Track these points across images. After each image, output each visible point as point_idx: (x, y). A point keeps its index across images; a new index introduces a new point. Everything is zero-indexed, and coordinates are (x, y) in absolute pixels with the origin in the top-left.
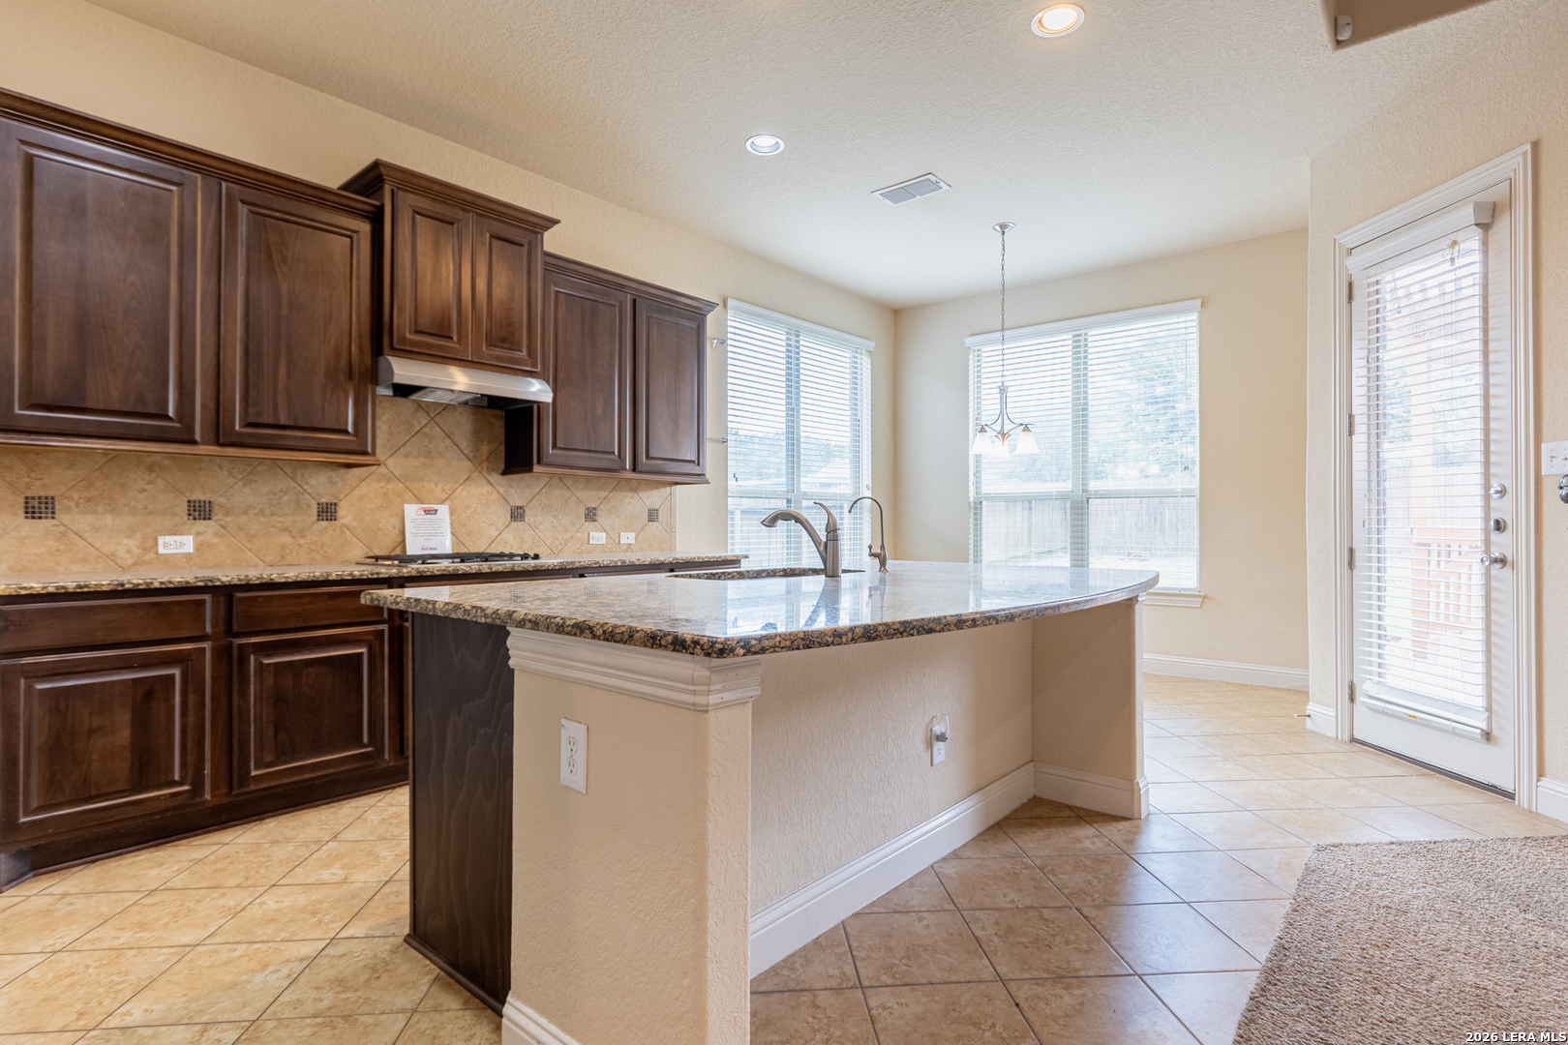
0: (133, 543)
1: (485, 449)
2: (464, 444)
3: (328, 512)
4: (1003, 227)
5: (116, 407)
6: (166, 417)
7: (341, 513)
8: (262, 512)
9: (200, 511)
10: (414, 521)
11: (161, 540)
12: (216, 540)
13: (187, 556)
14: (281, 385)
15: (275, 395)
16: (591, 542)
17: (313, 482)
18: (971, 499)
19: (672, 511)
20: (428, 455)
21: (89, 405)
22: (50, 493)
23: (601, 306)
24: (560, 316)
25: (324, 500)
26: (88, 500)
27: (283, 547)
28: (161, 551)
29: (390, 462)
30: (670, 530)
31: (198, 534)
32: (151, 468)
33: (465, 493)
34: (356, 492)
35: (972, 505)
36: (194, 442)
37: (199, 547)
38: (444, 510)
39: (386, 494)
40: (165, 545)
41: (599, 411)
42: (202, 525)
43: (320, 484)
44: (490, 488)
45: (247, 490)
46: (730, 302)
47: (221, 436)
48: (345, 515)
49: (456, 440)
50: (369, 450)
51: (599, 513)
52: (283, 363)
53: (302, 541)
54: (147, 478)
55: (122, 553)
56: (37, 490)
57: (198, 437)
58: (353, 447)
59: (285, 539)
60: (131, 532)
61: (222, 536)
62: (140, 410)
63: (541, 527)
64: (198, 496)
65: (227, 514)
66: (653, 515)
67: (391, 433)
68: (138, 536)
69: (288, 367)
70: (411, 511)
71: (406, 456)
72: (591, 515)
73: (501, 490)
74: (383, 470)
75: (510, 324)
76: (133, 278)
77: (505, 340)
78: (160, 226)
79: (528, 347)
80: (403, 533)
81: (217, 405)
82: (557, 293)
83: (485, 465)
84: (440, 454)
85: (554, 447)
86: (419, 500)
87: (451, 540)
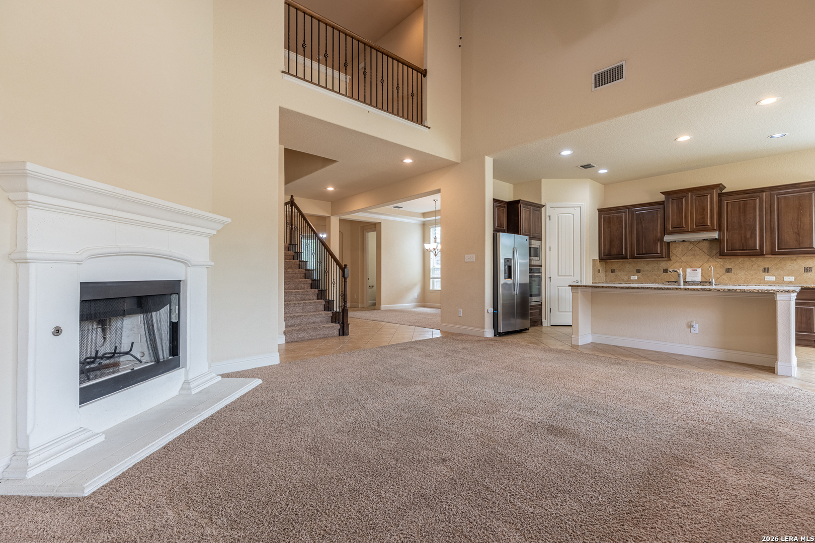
0: (627, 277)
1: (714, 252)
2: (706, 251)
3: (665, 271)
5: (617, 254)
6: (623, 255)
7: (668, 271)
8: (650, 271)
9: (638, 271)
10: (689, 273)
11: (631, 277)
12: (641, 277)
13: (636, 280)
14: (643, 245)
15: (642, 248)
16: (766, 280)
17: (662, 264)
20: (694, 255)
22: (615, 270)
23: (748, 201)
24: (729, 210)
25: (663, 268)
26: (620, 270)
27: (655, 279)
28: (631, 279)
29: (682, 258)
32: (629, 263)
33: (707, 265)
34: (673, 266)
37: (638, 278)
38: (699, 270)
39: (681, 266)
41: (748, 235)
42: (639, 274)
43: (663, 265)
44: (717, 263)
45: (647, 267)
47: (633, 257)
48: (670, 271)
49: (703, 250)
51: (771, 269)
52: (644, 241)
53: (659, 277)
54: (629, 265)
55: (625, 279)
56: (613, 268)
57: (629, 258)
58: (660, 257)
59: (655, 277)
60: (626, 275)
63: (740, 275)
64: (638, 268)
65: (643, 272)
66: (807, 270)
67: (682, 251)
70: (689, 270)
71: (687, 256)
72: (766, 270)
73: (722, 263)
74: (680, 260)
75: (703, 218)
76: (618, 232)
77: (701, 223)
78: (622, 221)
79: (711, 223)
80: (686, 276)
81: (632, 251)
82: (727, 203)
83: (714, 257)
84: (698, 255)
85: (727, 250)
86: (691, 267)
87: (701, 278)
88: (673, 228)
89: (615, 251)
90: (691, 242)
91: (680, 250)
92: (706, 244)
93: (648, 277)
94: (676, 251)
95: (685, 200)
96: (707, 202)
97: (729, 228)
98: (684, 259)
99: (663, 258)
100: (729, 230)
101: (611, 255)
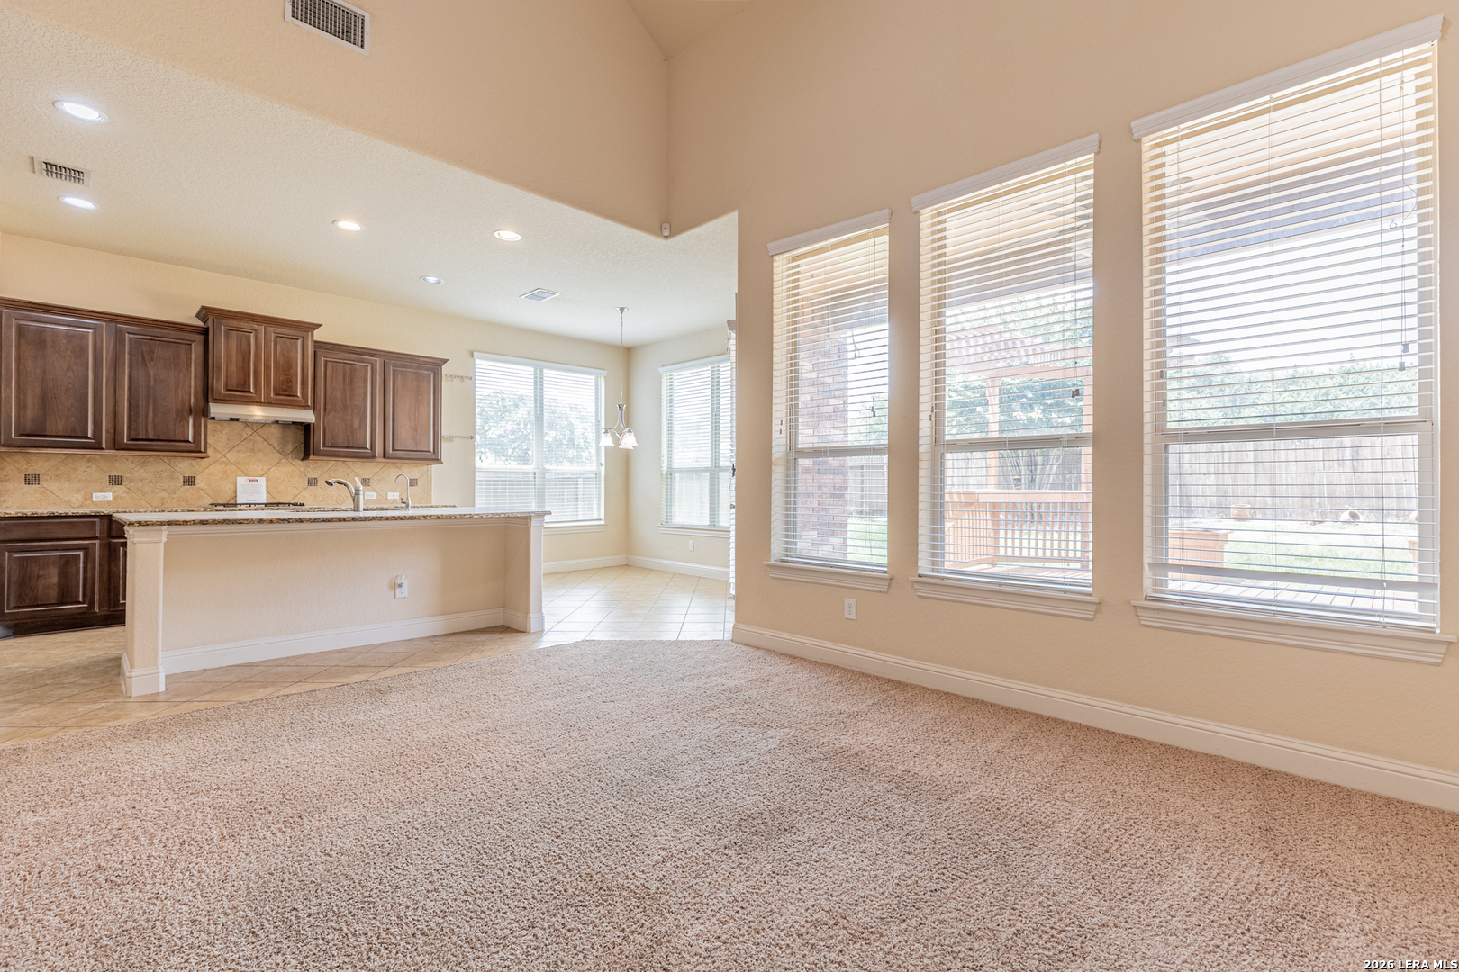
0: (79, 496)
1: (290, 447)
2: (276, 444)
3: (189, 481)
4: (622, 309)
5: (61, 433)
6: (88, 438)
7: (197, 482)
8: (151, 481)
9: (116, 481)
10: (243, 484)
11: (94, 495)
12: (124, 495)
13: (109, 502)
14: (150, 420)
15: (146, 424)
16: (366, 498)
17: (180, 466)
18: (664, 472)
19: (429, 481)
20: (253, 450)
21: (48, 433)
22: (37, 473)
23: (356, 367)
24: (328, 374)
25: (187, 475)
26: (56, 476)
27: (163, 499)
28: (94, 499)
29: (228, 455)
30: (428, 492)
31: (114, 492)
32: (89, 460)
33: (276, 471)
34: (207, 470)
35: (664, 476)
36: (103, 449)
37: (115, 498)
38: (262, 481)
39: (225, 472)
40: (97, 497)
41: (356, 424)
42: (117, 488)
43: (185, 466)
44: (294, 468)
45: (142, 470)
46: (475, 353)
47: (116, 445)
48: (199, 482)
49: (271, 442)
50: (202, 450)
51: (371, 481)
52: (151, 408)
53: (174, 496)
54: (87, 465)
55: (73, 500)
56: (31, 471)
57: (104, 446)
58: (193, 449)
59: (164, 494)
60: (79, 490)
61: (128, 493)
62: (73, 434)
64: (114, 473)
65: (131, 482)
66: (413, 483)
67: (229, 440)
68: (82, 493)
69: (154, 411)
70: (241, 481)
71: (238, 451)
72: (366, 482)
73: (302, 469)
74: (224, 459)
75: (289, 381)
76: (70, 374)
77: (285, 391)
78: (84, 349)
79: (302, 393)
80: (236, 492)
81: (115, 430)
82: (326, 362)
83: (290, 455)
84: (260, 450)
85: (324, 446)
86: (246, 475)
87: (267, 496)
88: (228, 390)
89: (57, 424)
90: (247, 424)
91: (224, 437)
92: (276, 430)
93: (144, 494)
94: (216, 438)
95: (256, 336)
96: (297, 352)
97: (328, 407)
98: (231, 456)
99: (200, 452)
100: (327, 411)
101: (45, 436)
